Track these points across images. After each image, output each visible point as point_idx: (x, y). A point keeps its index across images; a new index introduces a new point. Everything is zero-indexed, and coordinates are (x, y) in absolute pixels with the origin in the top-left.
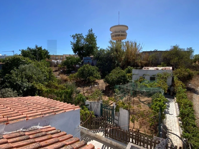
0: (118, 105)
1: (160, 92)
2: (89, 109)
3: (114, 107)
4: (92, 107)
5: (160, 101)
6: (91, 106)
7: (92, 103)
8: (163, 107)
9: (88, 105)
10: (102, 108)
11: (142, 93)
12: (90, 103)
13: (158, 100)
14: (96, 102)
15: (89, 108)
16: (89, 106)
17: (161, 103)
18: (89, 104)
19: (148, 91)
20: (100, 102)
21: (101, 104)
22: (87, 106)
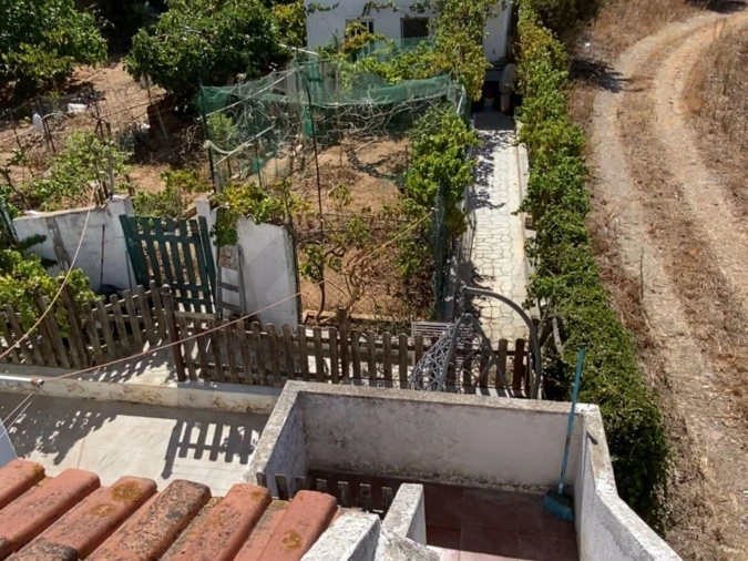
0: (225, 209)
1: (444, 99)
2: (47, 263)
3: (203, 220)
4: (68, 249)
5: (442, 147)
6: (58, 242)
7: (61, 226)
8: (454, 179)
9: (40, 239)
10: (133, 244)
11: (358, 117)
12: (50, 227)
13: (432, 142)
14: (85, 213)
15: (53, 257)
16: (49, 244)
17: (448, 158)
18: (41, 230)
19: (384, 102)
20: (111, 206)
21: (123, 218)
22: (29, 250)
